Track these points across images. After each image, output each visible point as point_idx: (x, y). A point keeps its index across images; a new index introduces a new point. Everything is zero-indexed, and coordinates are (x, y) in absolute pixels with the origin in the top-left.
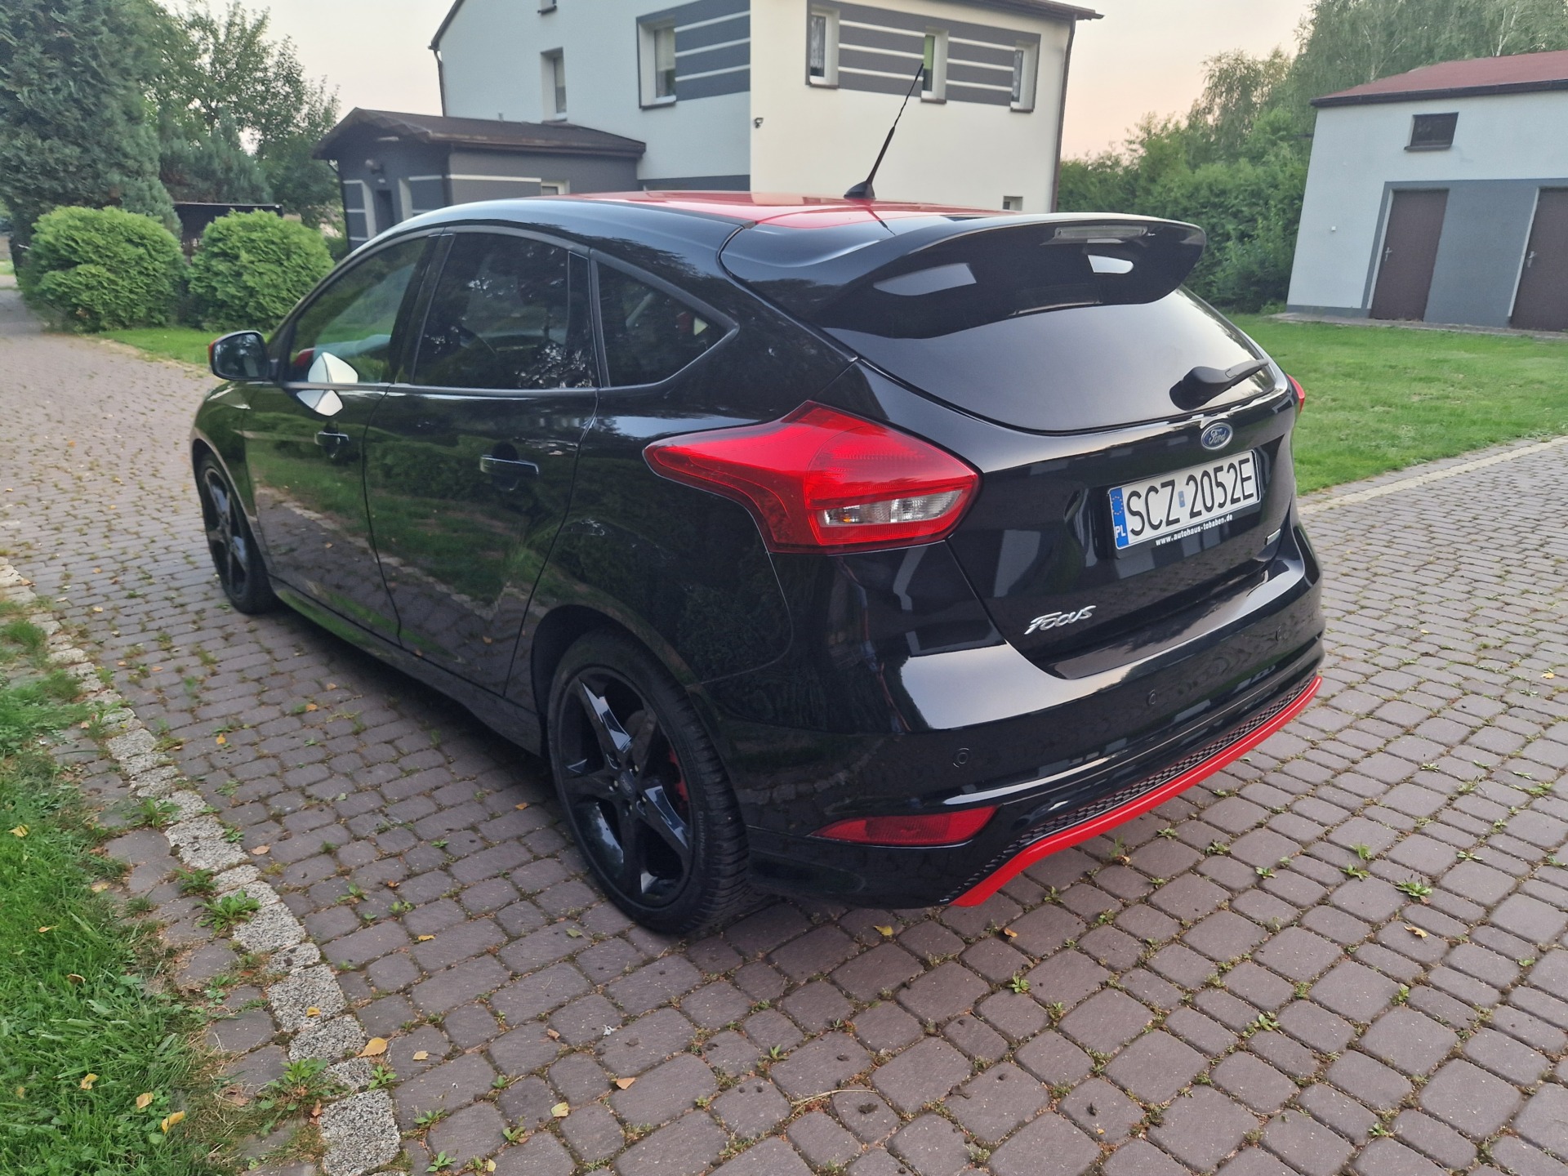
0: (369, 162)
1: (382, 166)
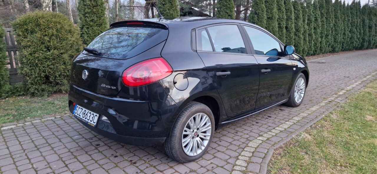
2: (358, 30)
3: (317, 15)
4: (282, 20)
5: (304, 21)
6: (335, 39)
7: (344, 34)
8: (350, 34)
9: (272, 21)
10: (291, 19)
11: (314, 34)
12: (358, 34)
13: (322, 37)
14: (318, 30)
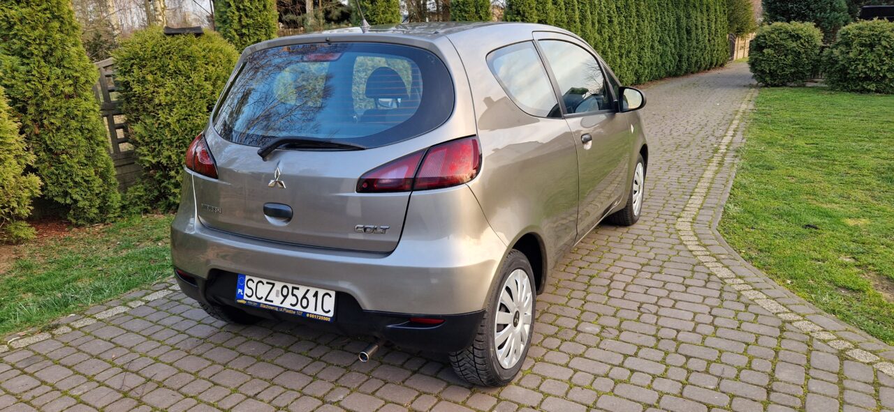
2: (672, 38)
3: (611, 12)
5: (593, 24)
6: (640, 58)
7: (652, 47)
8: (660, 48)
11: (609, 50)
12: (673, 45)
13: (621, 56)
14: (615, 42)
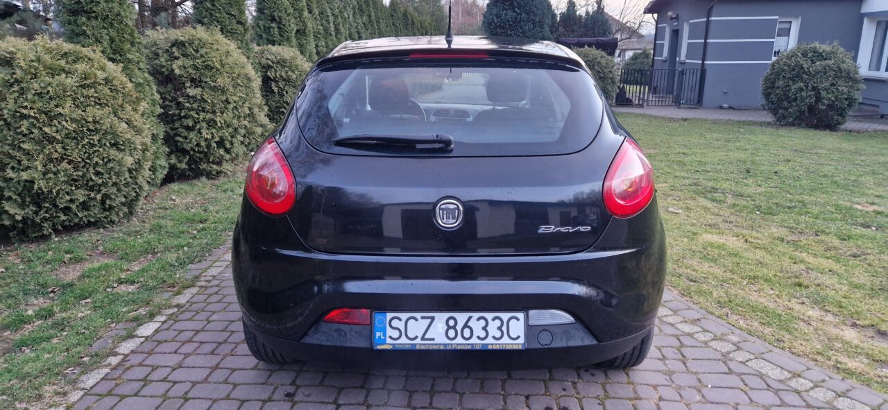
0: (670, 13)
1: (678, 15)
4: (319, 36)
9: (305, 40)
10: (331, 35)
